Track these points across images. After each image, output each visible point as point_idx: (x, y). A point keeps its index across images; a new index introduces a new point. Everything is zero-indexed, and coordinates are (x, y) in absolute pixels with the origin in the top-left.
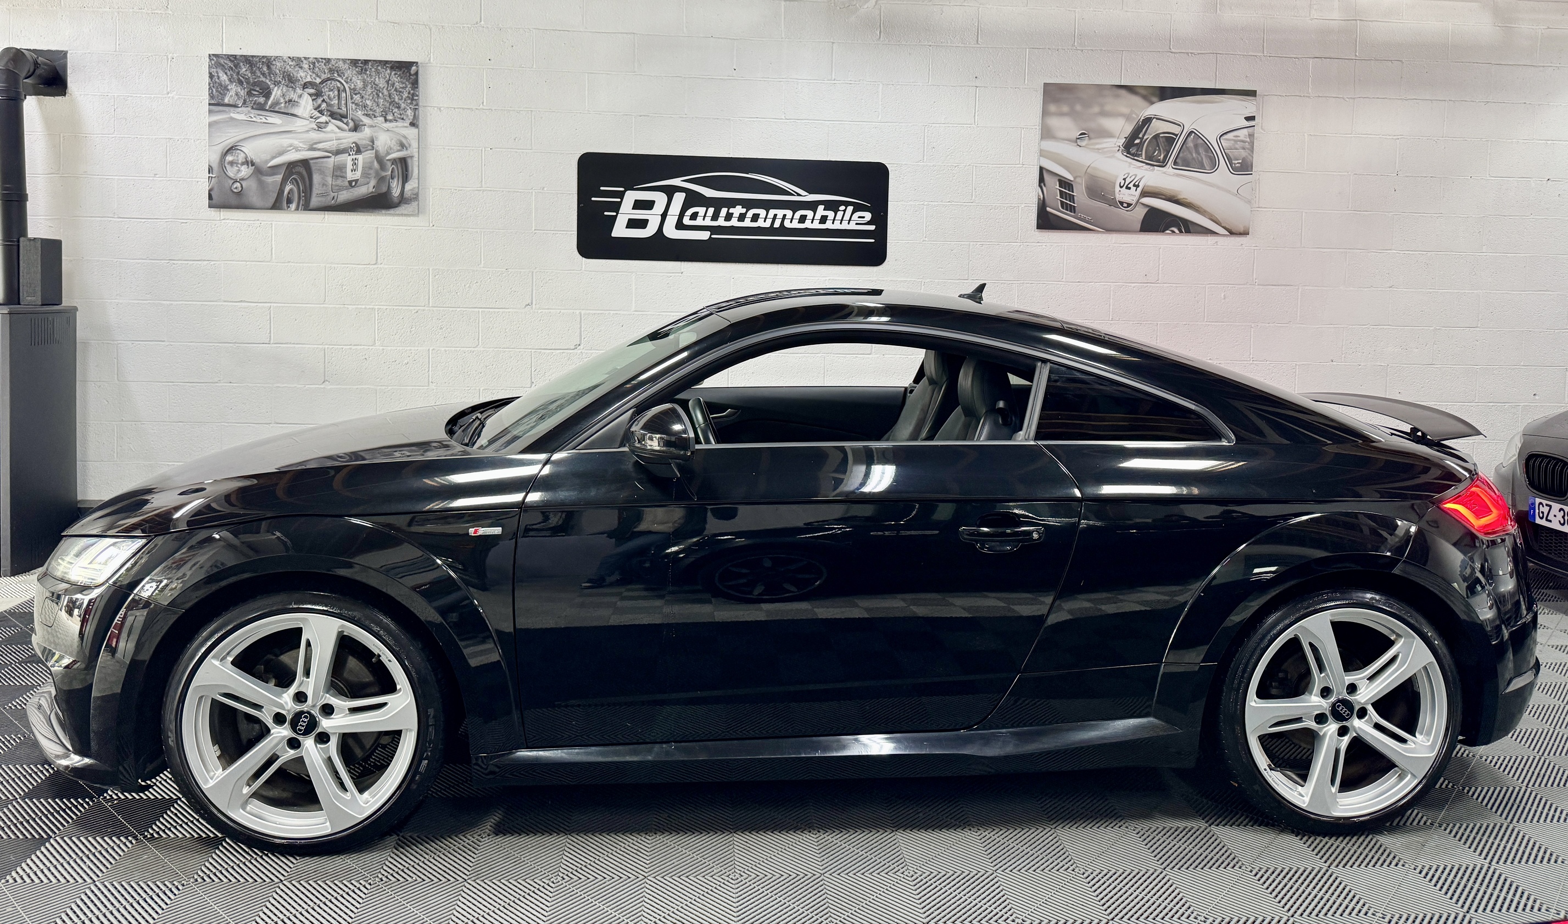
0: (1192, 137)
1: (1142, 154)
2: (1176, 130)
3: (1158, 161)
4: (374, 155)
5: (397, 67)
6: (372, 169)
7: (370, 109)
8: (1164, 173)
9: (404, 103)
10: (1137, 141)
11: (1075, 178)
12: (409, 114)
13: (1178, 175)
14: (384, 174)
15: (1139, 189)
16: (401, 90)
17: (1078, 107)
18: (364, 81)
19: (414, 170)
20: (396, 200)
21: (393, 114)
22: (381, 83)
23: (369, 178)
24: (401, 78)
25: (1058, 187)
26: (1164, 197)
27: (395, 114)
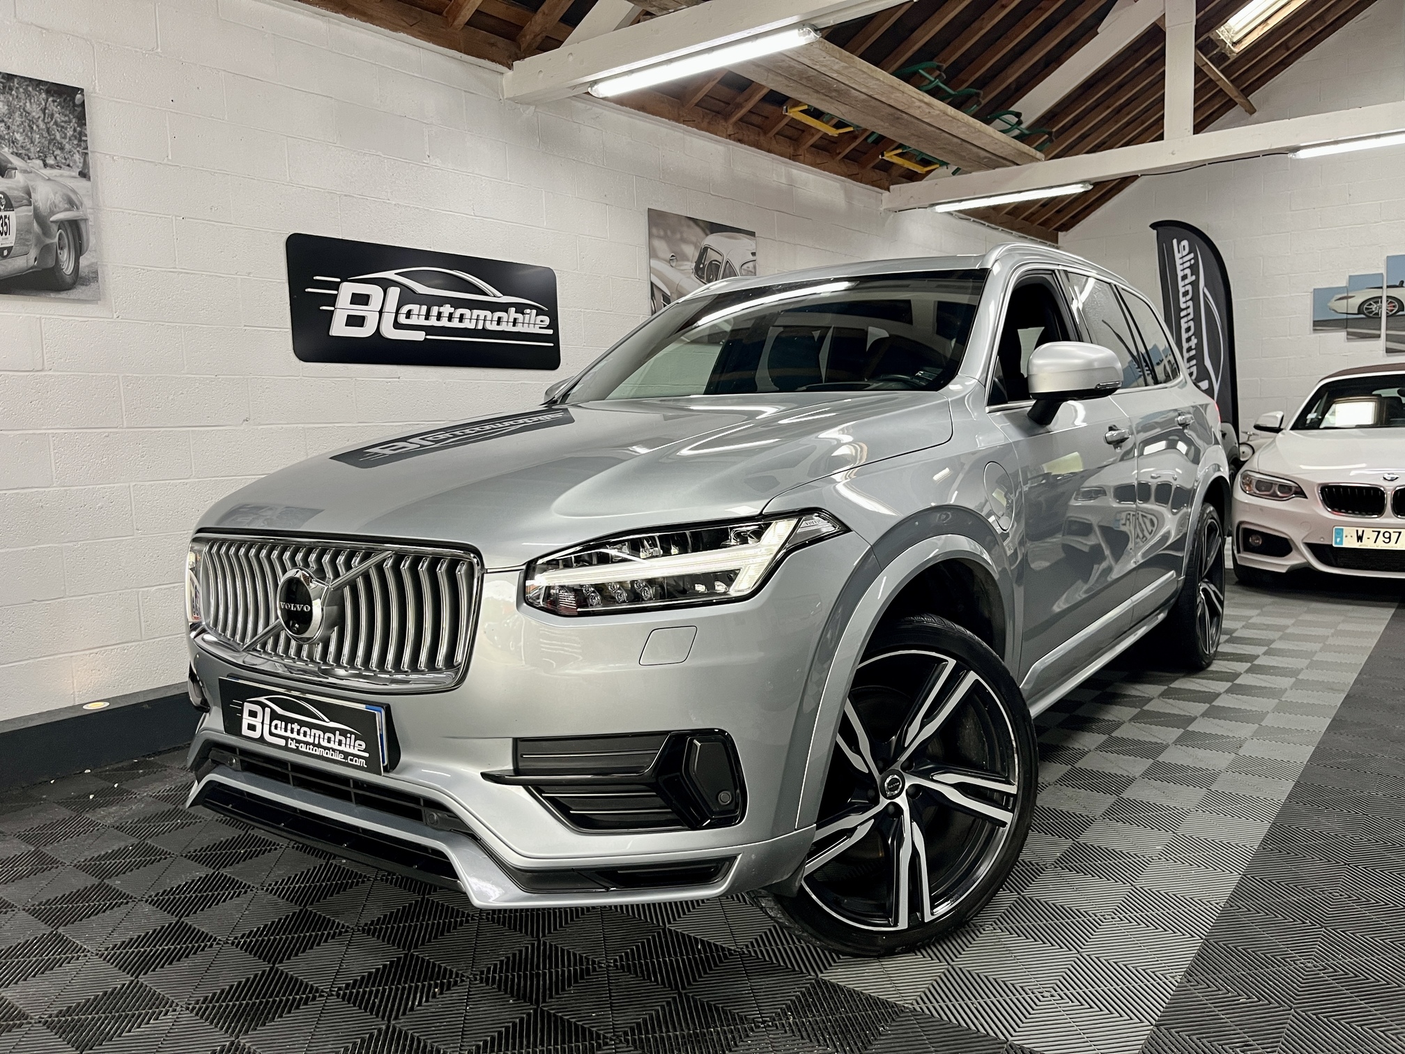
1: (705, 276)
2: (719, 258)
4: (31, 213)
5: (55, 92)
6: (31, 233)
7: (22, 147)
9: (68, 143)
10: (701, 266)
12: (77, 160)
14: (48, 241)
16: (63, 124)
17: (670, 234)
18: (9, 104)
19: (91, 240)
20: (69, 280)
21: (55, 158)
22: (36, 112)
23: (28, 246)
24: (62, 108)
27: (58, 158)
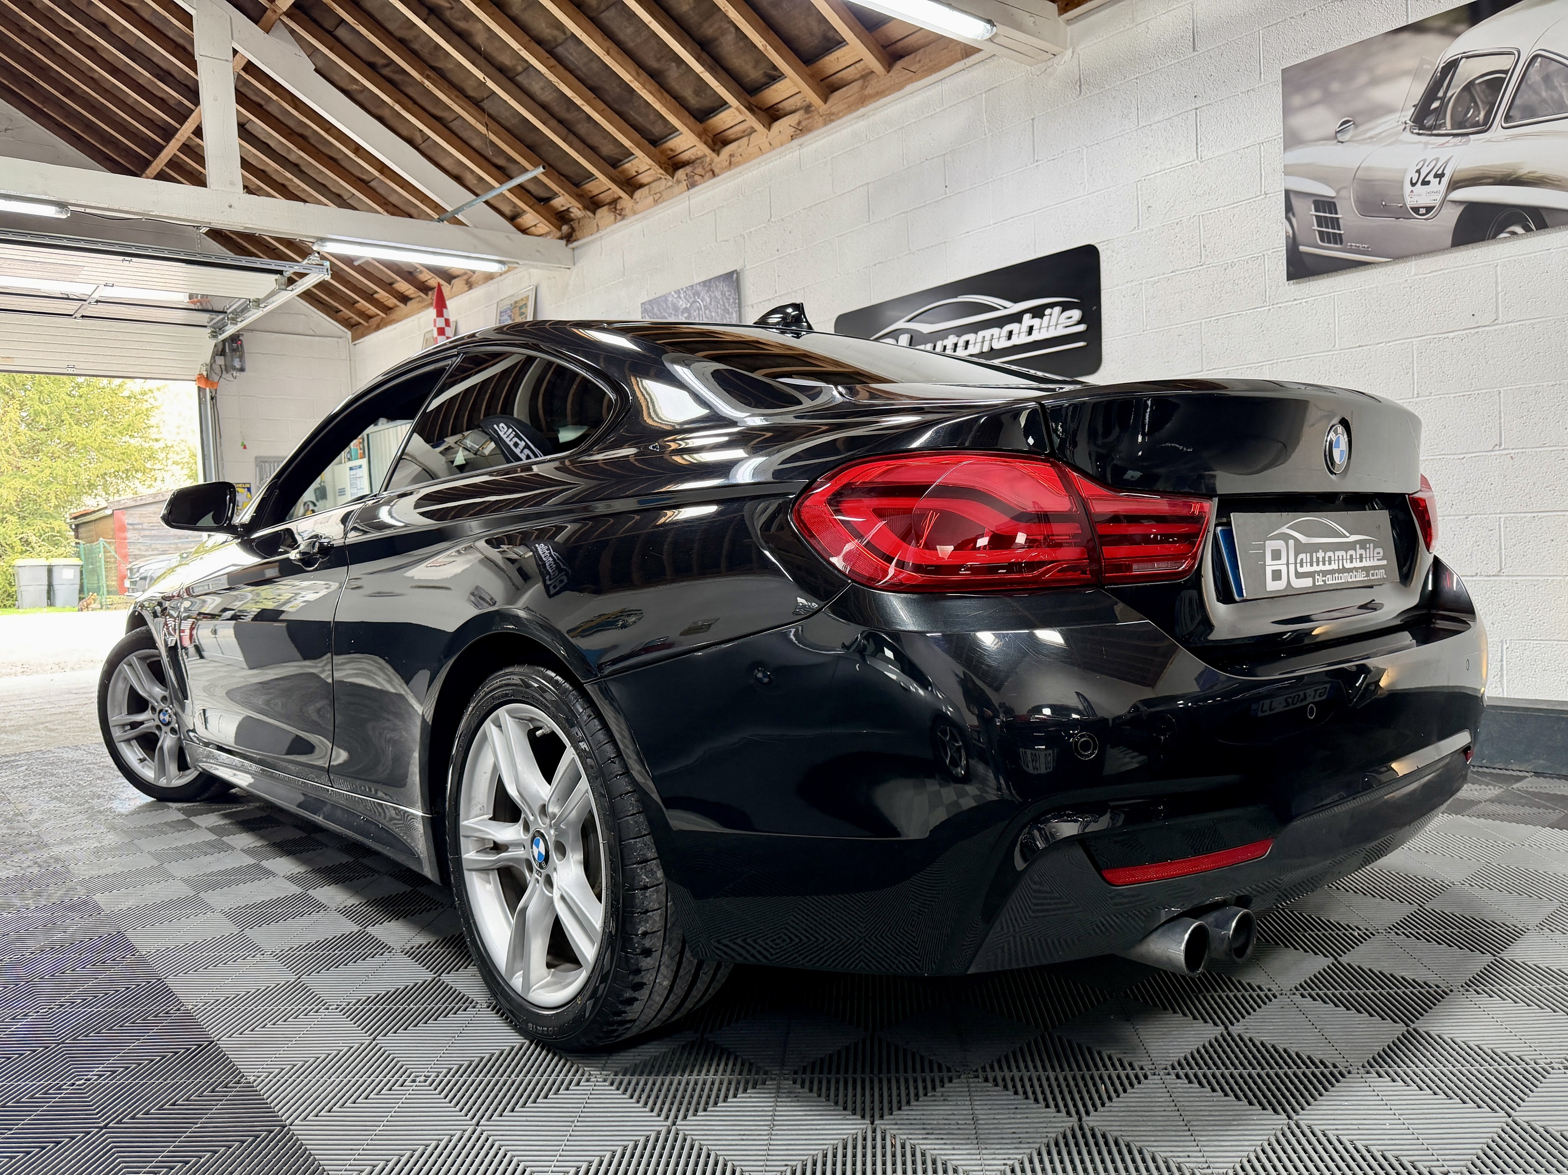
0: (1537, 64)
1: (1445, 123)
2: (1504, 63)
3: (1477, 124)
5: (726, 279)
8: (1489, 141)
10: (1436, 105)
11: (1338, 192)
13: (1514, 137)
15: (1445, 180)
16: (729, 297)
17: (1335, 86)
18: (710, 297)
22: (719, 295)
24: (728, 287)
25: (1313, 212)
26: (1490, 180)
